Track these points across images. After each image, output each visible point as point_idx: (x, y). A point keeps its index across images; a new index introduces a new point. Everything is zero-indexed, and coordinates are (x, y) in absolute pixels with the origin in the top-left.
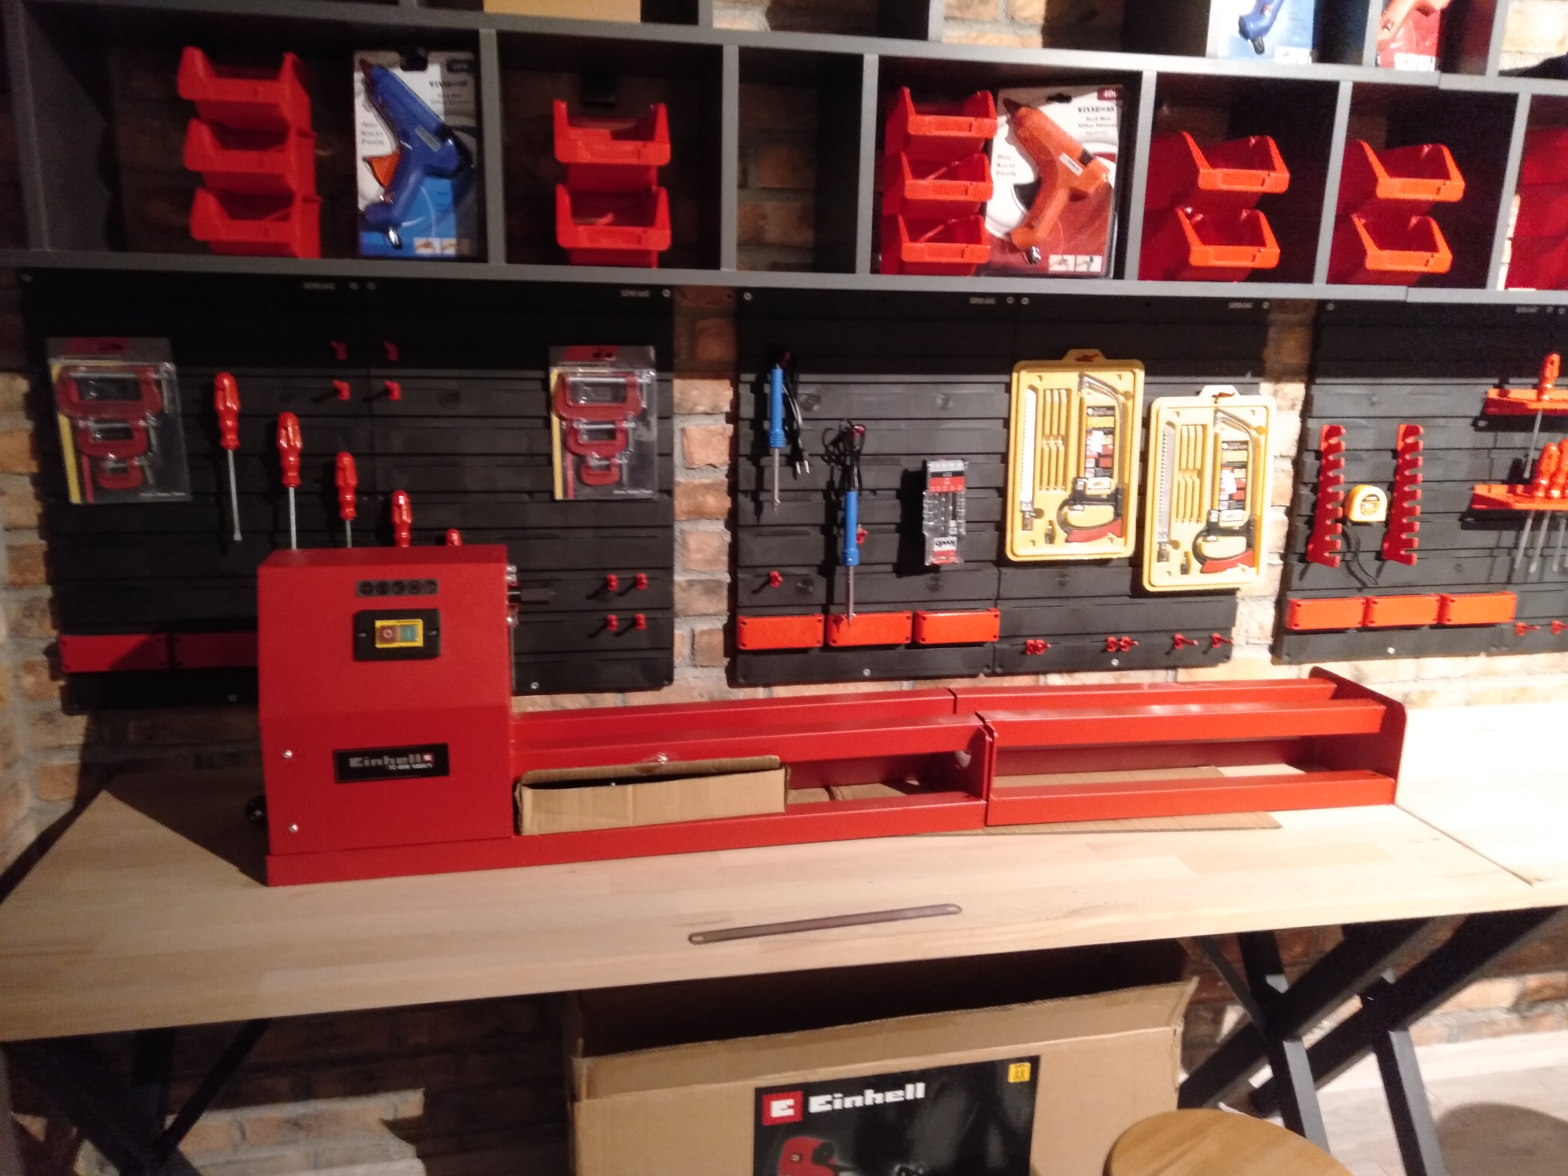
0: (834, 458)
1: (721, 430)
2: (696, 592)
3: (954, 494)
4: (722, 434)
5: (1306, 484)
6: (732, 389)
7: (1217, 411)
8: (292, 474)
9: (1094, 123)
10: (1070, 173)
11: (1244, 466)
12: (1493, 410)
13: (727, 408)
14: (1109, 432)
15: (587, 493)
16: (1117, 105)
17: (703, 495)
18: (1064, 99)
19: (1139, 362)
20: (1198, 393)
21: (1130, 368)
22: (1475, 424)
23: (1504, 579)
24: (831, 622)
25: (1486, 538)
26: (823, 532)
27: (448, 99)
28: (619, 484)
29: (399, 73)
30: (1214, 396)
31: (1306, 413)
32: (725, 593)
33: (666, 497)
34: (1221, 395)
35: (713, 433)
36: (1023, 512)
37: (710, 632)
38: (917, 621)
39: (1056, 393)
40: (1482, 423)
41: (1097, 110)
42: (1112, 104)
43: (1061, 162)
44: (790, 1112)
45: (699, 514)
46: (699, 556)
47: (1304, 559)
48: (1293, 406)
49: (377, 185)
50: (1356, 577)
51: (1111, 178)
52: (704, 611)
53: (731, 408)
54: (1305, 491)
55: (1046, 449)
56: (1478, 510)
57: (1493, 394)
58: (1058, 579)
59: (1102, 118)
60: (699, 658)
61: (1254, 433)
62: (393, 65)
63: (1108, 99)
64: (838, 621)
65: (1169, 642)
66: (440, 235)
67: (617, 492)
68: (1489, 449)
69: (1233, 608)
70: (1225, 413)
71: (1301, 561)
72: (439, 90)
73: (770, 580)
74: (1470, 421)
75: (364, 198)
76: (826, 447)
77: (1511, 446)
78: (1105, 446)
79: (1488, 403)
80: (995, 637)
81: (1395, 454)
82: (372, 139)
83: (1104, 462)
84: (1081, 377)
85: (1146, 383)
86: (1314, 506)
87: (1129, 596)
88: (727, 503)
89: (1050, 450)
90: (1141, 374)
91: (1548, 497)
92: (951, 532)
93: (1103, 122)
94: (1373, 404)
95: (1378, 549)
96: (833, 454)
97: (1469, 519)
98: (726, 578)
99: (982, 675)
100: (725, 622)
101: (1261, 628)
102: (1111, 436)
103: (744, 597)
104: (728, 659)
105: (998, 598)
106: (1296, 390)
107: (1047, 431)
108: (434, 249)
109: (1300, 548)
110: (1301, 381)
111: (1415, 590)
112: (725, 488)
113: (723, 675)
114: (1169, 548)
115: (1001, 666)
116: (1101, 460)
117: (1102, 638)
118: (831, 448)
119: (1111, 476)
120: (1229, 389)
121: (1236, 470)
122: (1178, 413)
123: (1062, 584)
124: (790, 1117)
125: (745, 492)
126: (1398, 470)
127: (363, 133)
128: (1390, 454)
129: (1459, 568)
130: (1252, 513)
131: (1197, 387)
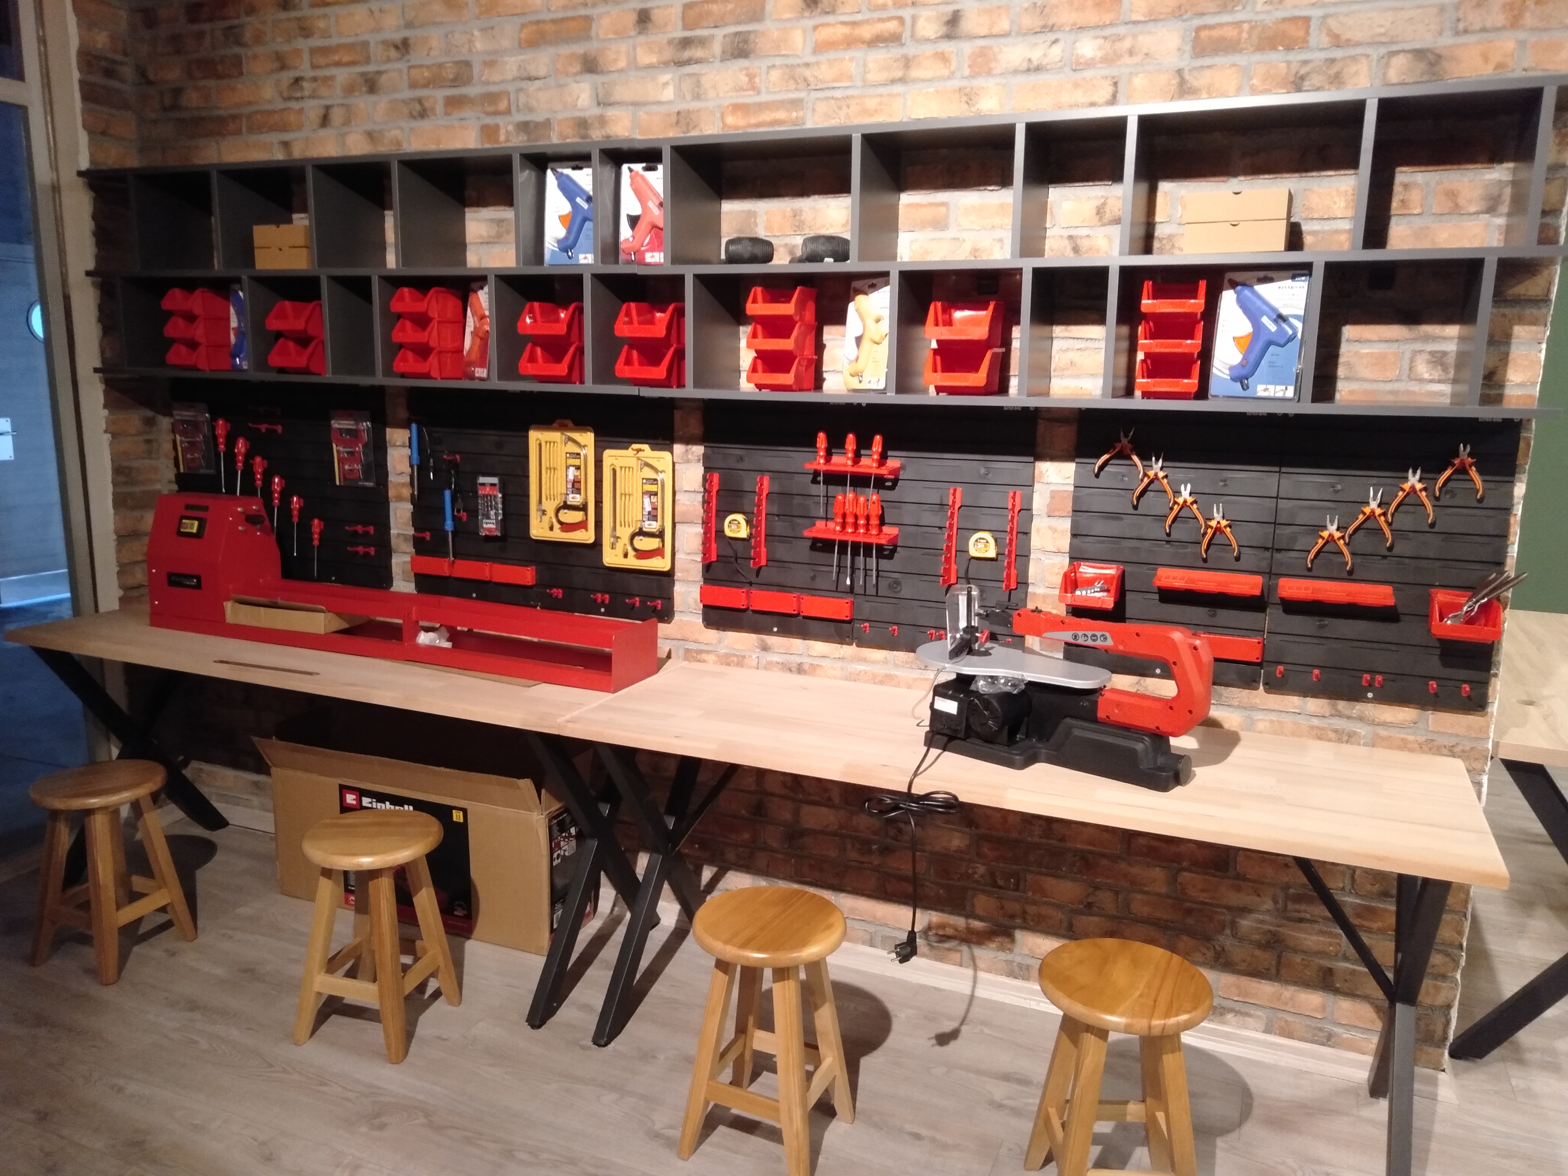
2: (400, 540)
3: (493, 496)
4: (406, 455)
8: (240, 464)
11: (655, 494)
14: (578, 468)
17: (401, 488)
19: (590, 428)
20: (627, 448)
21: (586, 431)
22: (814, 479)
25: (825, 558)
28: (359, 479)
30: (637, 451)
32: (412, 541)
34: (641, 450)
35: (403, 456)
36: (537, 511)
37: (407, 563)
38: (491, 568)
39: (550, 444)
40: (819, 479)
45: (400, 499)
46: (400, 520)
48: (698, 459)
52: (404, 551)
60: (404, 576)
61: (659, 474)
67: (359, 483)
70: (642, 461)
74: (810, 476)
78: (577, 476)
80: (532, 583)
81: (755, 494)
83: (577, 486)
84: (562, 435)
85: (595, 441)
88: (410, 492)
90: (593, 435)
91: (844, 532)
92: (492, 518)
95: (749, 557)
97: (818, 544)
98: (413, 533)
101: (694, 604)
102: (580, 470)
104: (416, 578)
106: (699, 449)
107: (547, 466)
110: (701, 444)
112: (409, 485)
113: (414, 585)
114: (616, 541)
116: (575, 484)
119: (580, 494)
120: (646, 447)
121: (652, 497)
122: (618, 459)
130: (661, 525)
131: (626, 445)
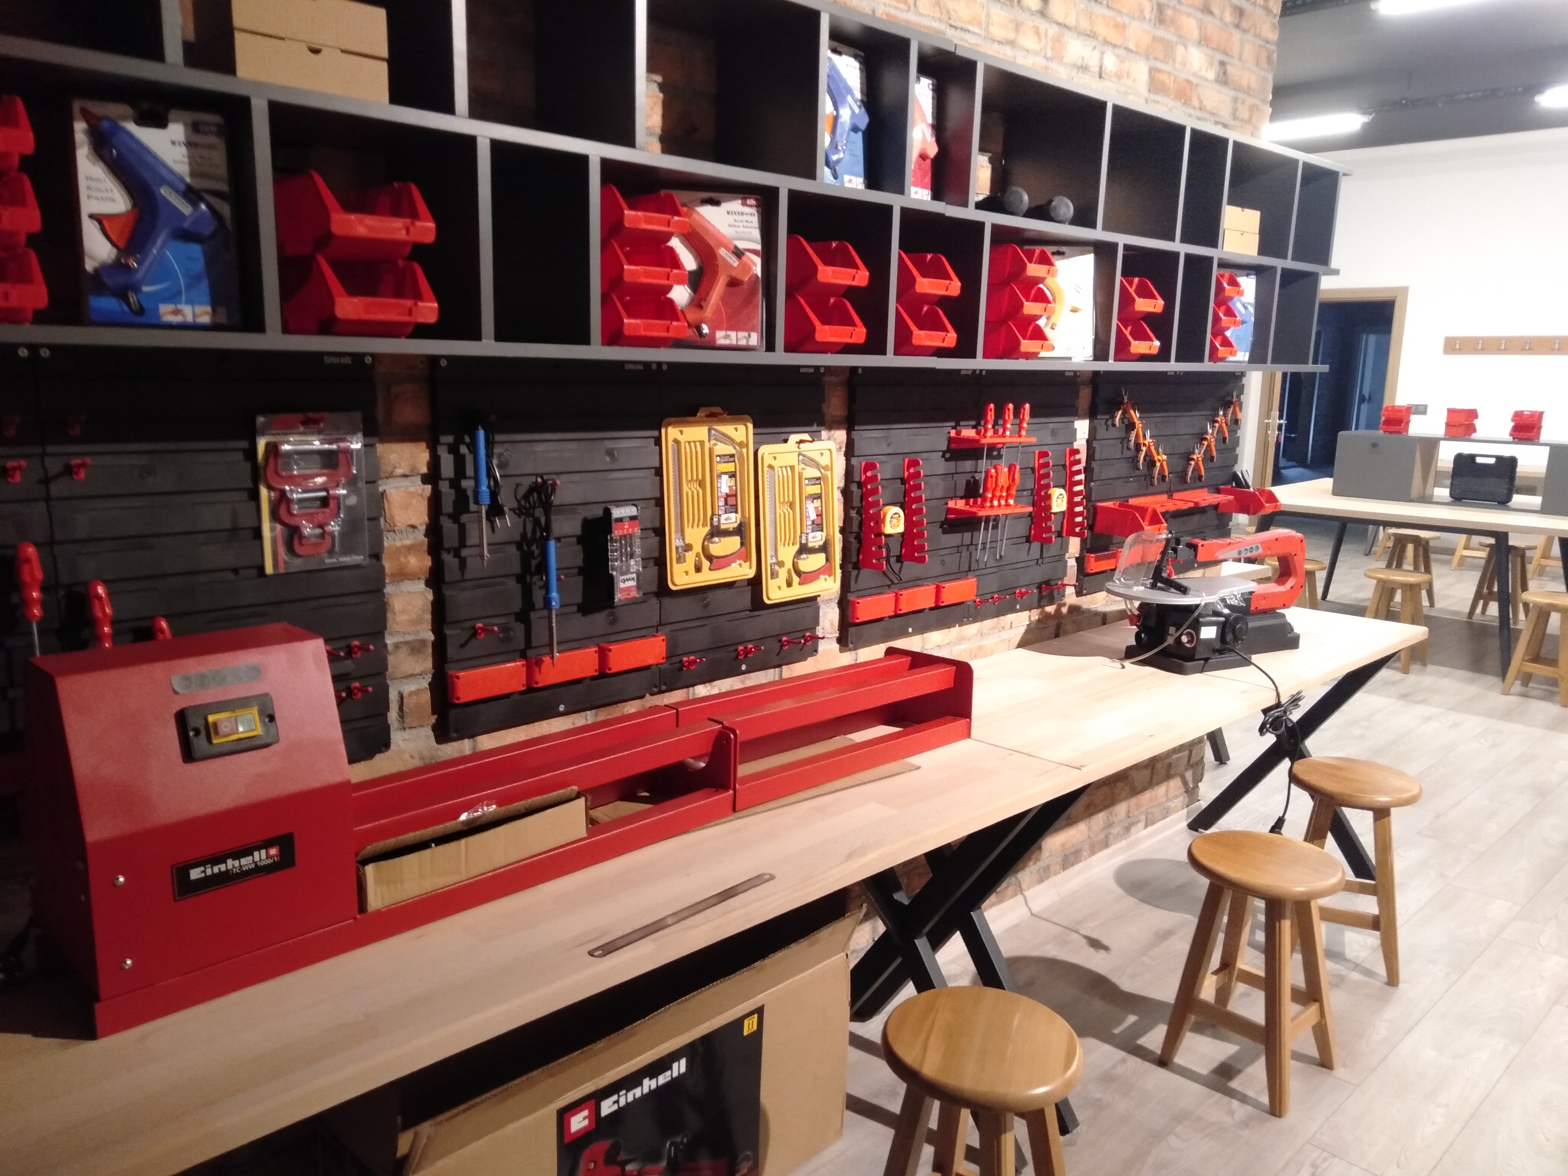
0: (524, 511)
1: (420, 491)
2: (403, 652)
3: (631, 536)
4: (422, 495)
5: (853, 508)
6: (428, 450)
7: (799, 455)
9: (741, 224)
10: (728, 265)
11: (818, 497)
12: (953, 446)
13: (424, 470)
14: (733, 475)
15: (297, 564)
16: (758, 212)
17: (405, 557)
18: (716, 203)
19: (747, 416)
20: (786, 441)
21: (744, 422)
22: (943, 456)
23: (967, 569)
24: (533, 665)
25: (954, 539)
26: (518, 581)
27: (193, 161)
28: (331, 552)
29: (132, 127)
30: (797, 443)
31: (850, 452)
32: (430, 650)
33: (374, 561)
34: (801, 442)
35: (412, 495)
36: (677, 548)
37: (417, 692)
38: (603, 654)
39: (692, 444)
40: (948, 455)
41: (742, 214)
42: (753, 210)
43: (720, 254)
44: (586, 1122)
45: (403, 575)
46: (405, 617)
47: (856, 566)
48: (840, 448)
49: (108, 245)
50: (887, 576)
51: (758, 270)
52: (410, 672)
53: (429, 469)
54: (853, 513)
55: (690, 492)
56: (951, 519)
57: (953, 433)
58: (702, 604)
59: (747, 221)
60: (408, 720)
61: (822, 471)
62: (125, 118)
63: (750, 206)
64: (539, 663)
65: (779, 645)
66: (191, 302)
67: (327, 561)
68: (953, 474)
69: (817, 609)
70: (804, 456)
71: (854, 568)
72: (183, 150)
73: (475, 633)
74: (941, 453)
75: (92, 258)
76: (519, 502)
77: (964, 471)
78: (730, 487)
79: (950, 440)
80: (663, 659)
81: (903, 481)
82: (99, 195)
83: (731, 501)
84: (709, 430)
85: (754, 434)
86: (861, 524)
87: (750, 611)
88: (428, 562)
89: (693, 492)
90: (750, 426)
91: (992, 506)
92: (632, 570)
93: (748, 224)
94: (888, 445)
95: (899, 554)
96: (525, 507)
97: (945, 526)
98: (431, 637)
99: (648, 695)
100: (430, 680)
101: (832, 624)
102: (734, 479)
103: (451, 652)
104: (436, 717)
105: (661, 624)
106: (841, 435)
107: (690, 478)
108: (183, 315)
109: (854, 559)
110: (844, 428)
111: (920, 582)
112: (425, 548)
113: (431, 734)
114: (777, 567)
115: (665, 684)
116: (729, 498)
117: (732, 648)
118: (523, 503)
119: (736, 512)
120: (806, 437)
121: (815, 501)
122: (775, 458)
123: (706, 606)
124: (585, 1128)
125: (448, 551)
126: (906, 493)
127: (89, 188)
128: (899, 481)
129: (943, 563)
130: (827, 535)
131: (784, 436)
